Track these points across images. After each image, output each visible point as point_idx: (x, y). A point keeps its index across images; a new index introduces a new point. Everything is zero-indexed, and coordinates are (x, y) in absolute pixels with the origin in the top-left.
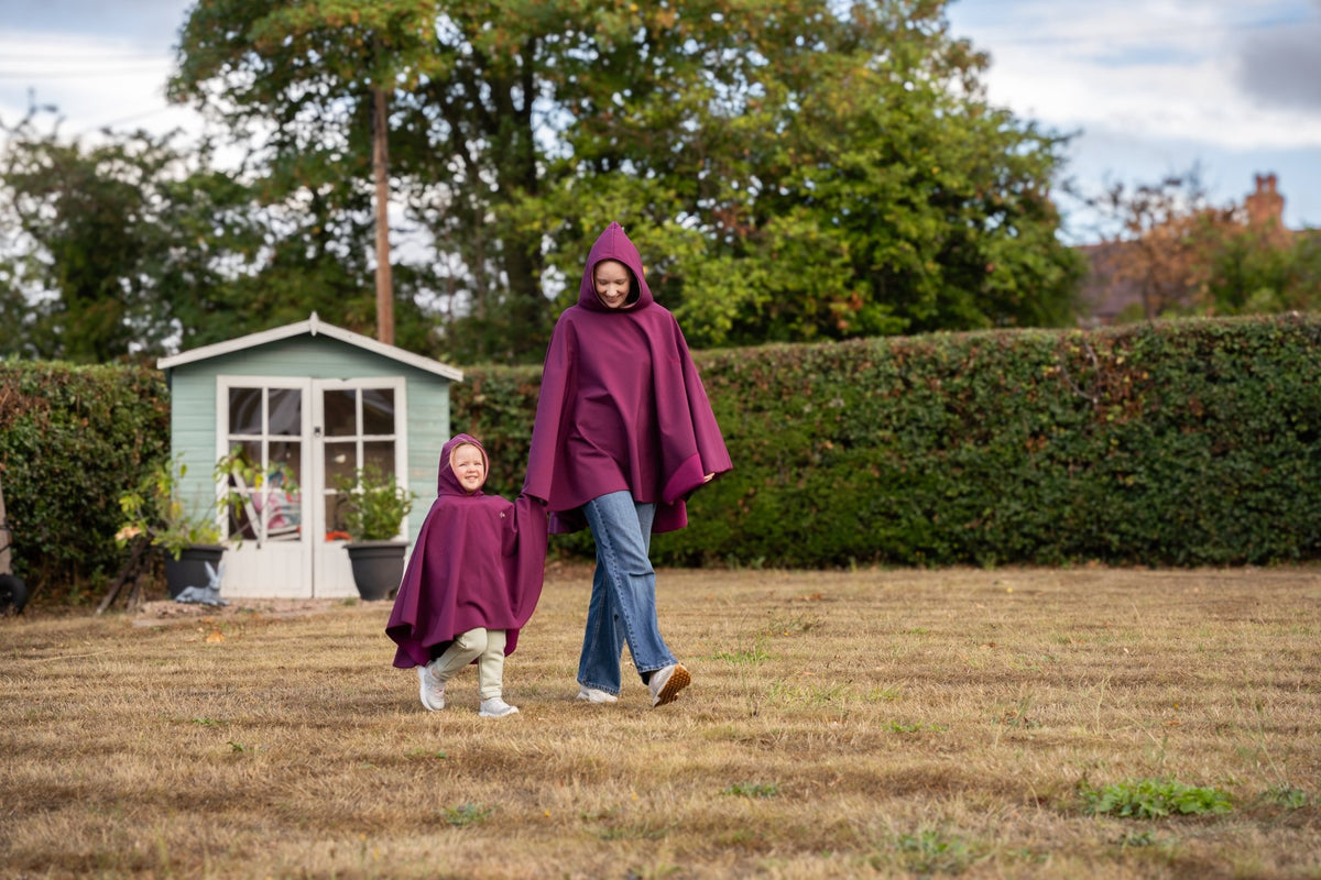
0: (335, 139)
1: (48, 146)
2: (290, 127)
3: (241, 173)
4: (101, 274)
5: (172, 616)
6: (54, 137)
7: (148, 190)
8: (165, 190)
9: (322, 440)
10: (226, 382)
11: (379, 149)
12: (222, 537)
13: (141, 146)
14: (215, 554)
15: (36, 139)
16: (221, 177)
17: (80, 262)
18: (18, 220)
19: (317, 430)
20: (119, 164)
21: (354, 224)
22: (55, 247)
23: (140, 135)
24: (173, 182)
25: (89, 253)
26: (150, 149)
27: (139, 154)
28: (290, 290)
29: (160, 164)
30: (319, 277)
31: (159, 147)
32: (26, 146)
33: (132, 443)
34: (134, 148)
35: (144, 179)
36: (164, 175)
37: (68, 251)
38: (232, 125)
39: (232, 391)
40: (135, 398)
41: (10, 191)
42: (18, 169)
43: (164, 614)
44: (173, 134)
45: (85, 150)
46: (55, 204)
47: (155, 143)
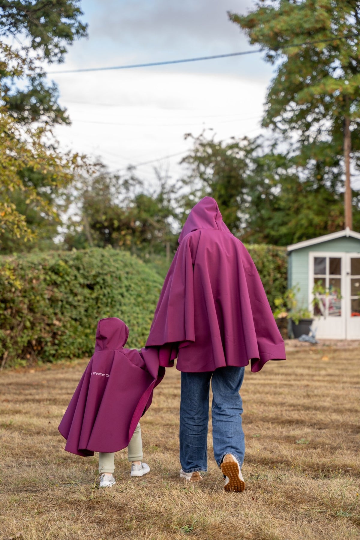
0: (326, 138)
1: (211, 145)
2: (307, 133)
3: (288, 154)
4: (231, 196)
5: (299, 347)
6: (212, 141)
7: (248, 161)
8: (255, 161)
9: (349, 277)
10: (312, 255)
11: (347, 143)
12: (311, 315)
13: (245, 143)
14: (310, 322)
15: (205, 142)
16: (280, 156)
17: (223, 192)
18: (198, 175)
19: (348, 274)
20: (236, 150)
21: (333, 173)
22: (212, 186)
23: (245, 138)
24: (258, 157)
25: (226, 188)
26: (250, 144)
27: (245, 147)
28: (308, 202)
29: (252, 150)
30: (320, 197)
31: (253, 143)
32: (202, 145)
33: (269, 275)
34: (243, 144)
35: (246, 156)
36: (254, 154)
37: (218, 188)
38: (284, 133)
39: (316, 259)
40: (270, 258)
41: (196, 163)
42: (199, 154)
43: (296, 346)
44: (258, 137)
45: (224, 146)
46: (213, 168)
47: (252, 141)
